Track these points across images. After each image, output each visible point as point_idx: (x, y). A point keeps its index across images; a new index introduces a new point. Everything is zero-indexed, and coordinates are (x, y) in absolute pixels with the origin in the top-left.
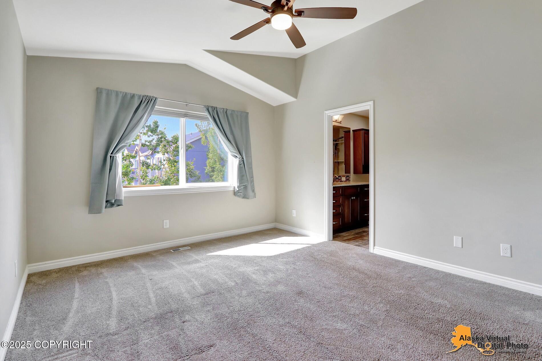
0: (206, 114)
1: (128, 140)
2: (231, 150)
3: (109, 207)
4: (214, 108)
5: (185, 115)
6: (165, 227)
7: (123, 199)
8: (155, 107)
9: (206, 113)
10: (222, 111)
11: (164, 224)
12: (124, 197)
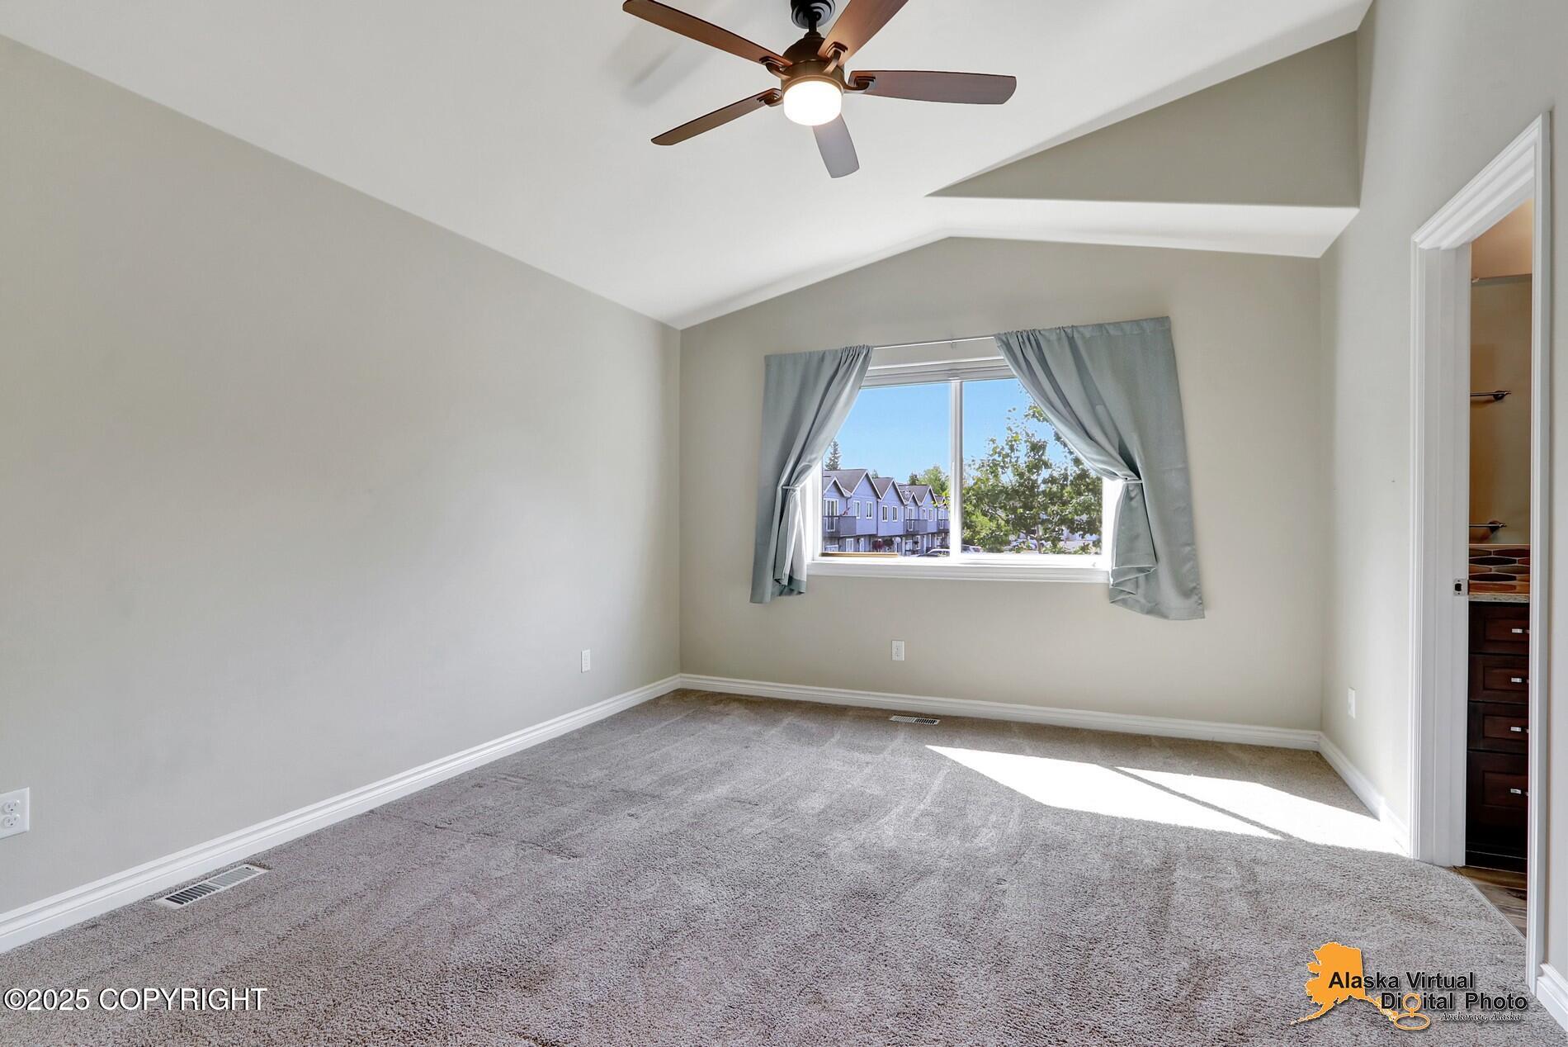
0: (1002, 357)
1: (811, 454)
2: (1087, 455)
3: (786, 594)
4: (1025, 335)
5: (953, 372)
6: (895, 658)
7: (804, 578)
8: (869, 368)
9: (999, 355)
10: (1053, 337)
11: (894, 651)
12: (808, 576)
